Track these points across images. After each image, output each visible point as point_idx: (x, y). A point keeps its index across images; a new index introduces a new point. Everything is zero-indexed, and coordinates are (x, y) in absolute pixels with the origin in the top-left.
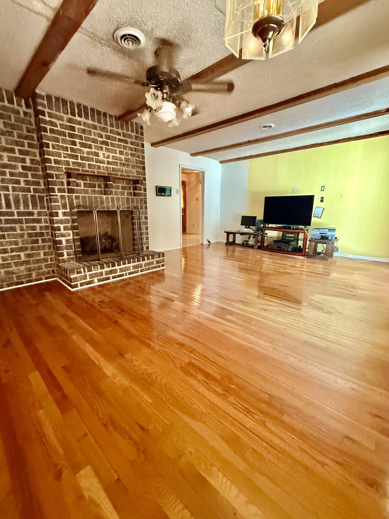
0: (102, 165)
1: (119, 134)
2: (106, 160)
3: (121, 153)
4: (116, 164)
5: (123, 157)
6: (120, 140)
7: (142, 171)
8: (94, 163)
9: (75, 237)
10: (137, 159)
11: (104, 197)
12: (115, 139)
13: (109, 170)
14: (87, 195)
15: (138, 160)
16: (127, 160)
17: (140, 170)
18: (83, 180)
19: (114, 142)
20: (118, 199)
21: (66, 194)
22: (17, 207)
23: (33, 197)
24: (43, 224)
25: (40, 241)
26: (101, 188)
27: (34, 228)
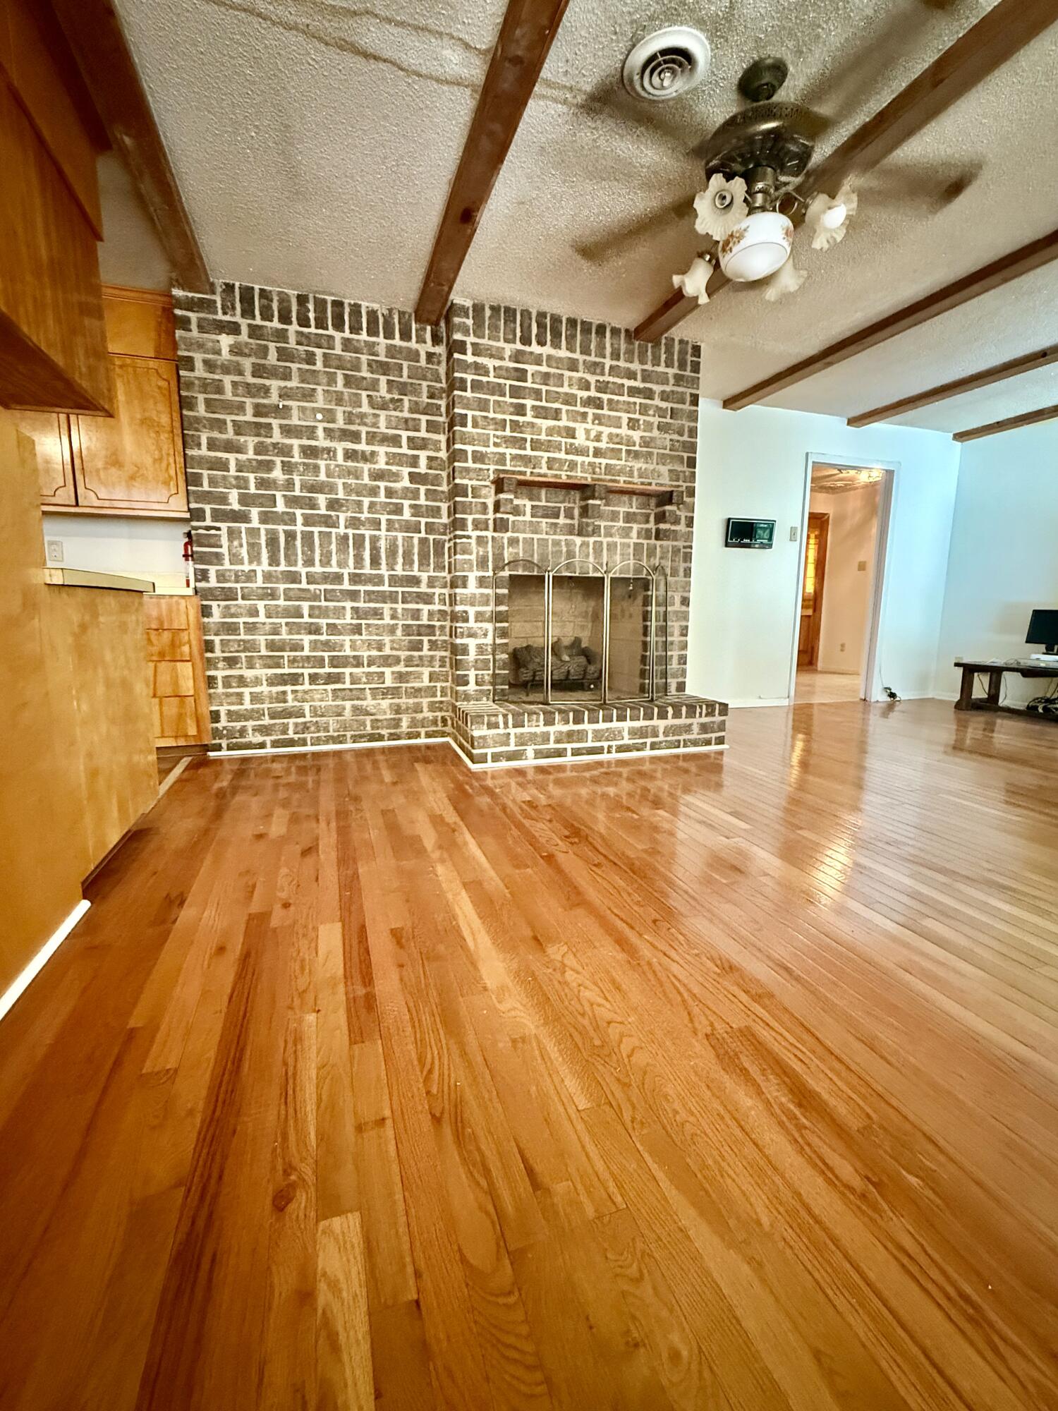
0: (579, 459)
1: (631, 375)
2: (592, 445)
3: (633, 424)
4: (615, 453)
5: (636, 435)
6: (633, 391)
7: (685, 469)
8: (562, 455)
9: (498, 641)
10: (676, 437)
11: (578, 540)
12: (619, 389)
13: (597, 470)
14: (536, 536)
15: (678, 441)
16: (646, 443)
17: (680, 469)
18: (531, 499)
19: (616, 398)
20: (612, 547)
21: (489, 534)
22: (391, 567)
23: (423, 541)
24: (436, 607)
25: (426, 646)
26: (572, 518)
27: (416, 614)
